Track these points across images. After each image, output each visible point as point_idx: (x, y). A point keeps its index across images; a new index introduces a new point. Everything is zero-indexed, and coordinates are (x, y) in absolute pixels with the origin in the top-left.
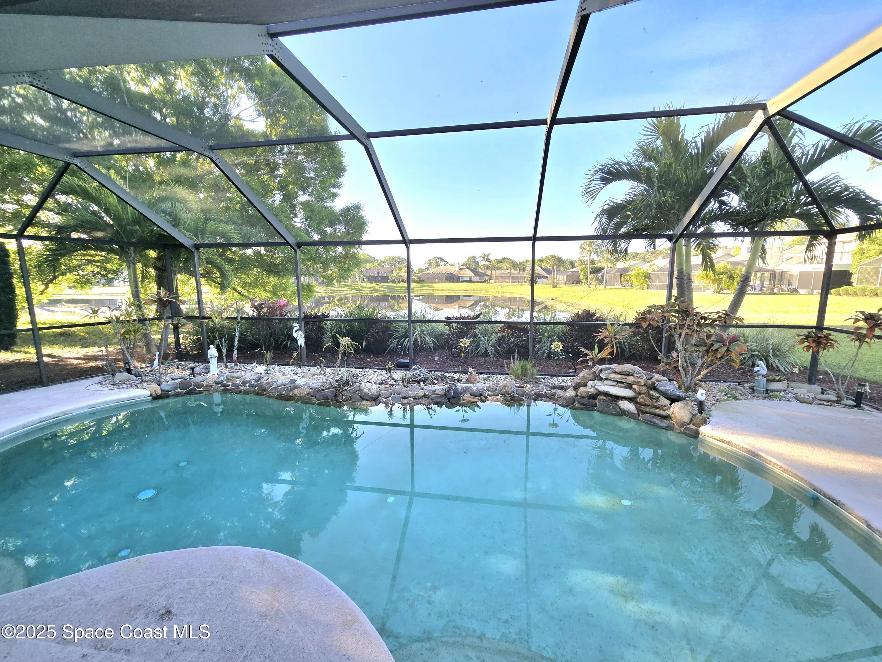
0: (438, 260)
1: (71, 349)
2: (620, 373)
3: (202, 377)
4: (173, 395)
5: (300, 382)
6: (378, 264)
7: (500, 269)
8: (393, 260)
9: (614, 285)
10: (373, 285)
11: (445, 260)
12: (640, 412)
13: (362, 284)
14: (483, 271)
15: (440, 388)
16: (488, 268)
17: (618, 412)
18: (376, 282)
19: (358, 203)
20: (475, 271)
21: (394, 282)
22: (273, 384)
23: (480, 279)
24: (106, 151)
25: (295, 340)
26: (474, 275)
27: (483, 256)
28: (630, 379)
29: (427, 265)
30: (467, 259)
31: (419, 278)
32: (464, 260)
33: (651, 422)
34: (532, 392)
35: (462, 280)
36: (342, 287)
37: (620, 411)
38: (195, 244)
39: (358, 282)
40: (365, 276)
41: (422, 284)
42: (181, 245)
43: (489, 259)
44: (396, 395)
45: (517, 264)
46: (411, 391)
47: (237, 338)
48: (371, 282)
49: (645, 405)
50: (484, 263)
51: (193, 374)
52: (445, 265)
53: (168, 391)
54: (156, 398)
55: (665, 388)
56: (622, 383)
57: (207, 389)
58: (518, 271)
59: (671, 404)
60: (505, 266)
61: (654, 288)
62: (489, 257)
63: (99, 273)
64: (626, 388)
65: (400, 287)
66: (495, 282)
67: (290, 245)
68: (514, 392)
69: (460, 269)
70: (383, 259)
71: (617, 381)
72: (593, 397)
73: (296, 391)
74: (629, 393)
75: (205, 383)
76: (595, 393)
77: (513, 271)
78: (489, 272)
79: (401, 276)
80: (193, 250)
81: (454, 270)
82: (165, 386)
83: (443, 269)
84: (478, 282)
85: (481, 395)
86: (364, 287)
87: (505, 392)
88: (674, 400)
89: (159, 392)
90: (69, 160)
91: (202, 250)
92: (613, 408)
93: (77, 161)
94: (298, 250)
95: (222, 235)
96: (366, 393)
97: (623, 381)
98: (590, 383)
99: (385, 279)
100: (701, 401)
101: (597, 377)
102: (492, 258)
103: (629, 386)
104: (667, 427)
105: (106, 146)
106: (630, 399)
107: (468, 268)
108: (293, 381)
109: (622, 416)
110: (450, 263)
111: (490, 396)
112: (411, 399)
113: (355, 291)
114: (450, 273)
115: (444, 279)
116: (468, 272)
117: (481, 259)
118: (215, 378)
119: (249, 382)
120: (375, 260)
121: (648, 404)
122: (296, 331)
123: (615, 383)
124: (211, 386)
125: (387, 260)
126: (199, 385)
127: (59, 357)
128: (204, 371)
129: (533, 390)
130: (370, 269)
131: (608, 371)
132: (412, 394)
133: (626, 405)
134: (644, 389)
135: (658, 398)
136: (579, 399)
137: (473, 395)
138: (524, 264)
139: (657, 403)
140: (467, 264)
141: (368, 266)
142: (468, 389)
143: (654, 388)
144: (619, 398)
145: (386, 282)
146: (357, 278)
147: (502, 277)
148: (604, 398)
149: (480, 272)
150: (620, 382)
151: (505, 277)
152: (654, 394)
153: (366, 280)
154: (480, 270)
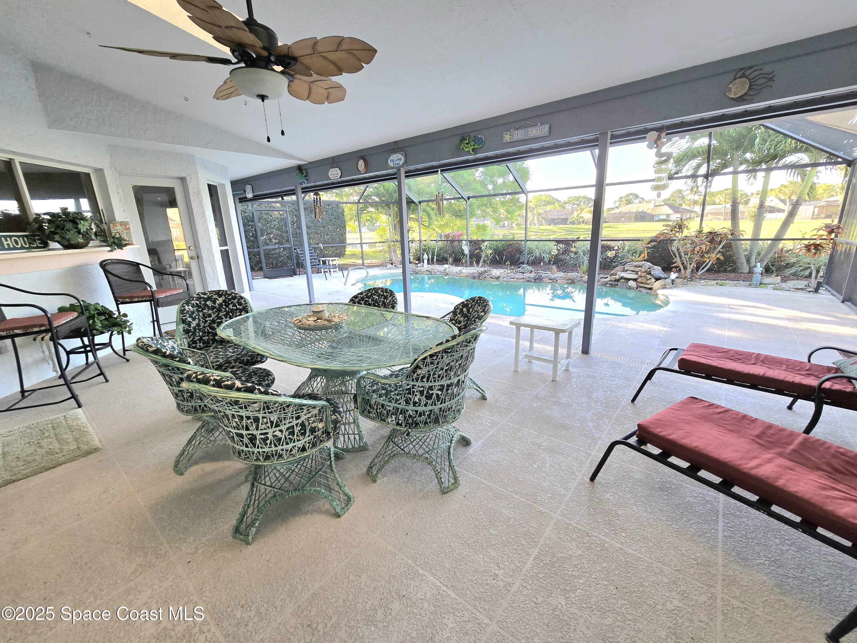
0: (631, 197)
2: (636, 266)
3: (421, 268)
5: (464, 271)
6: (560, 206)
7: (713, 203)
8: (577, 201)
10: (551, 227)
11: (641, 196)
12: (638, 287)
13: (540, 227)
14: (688, 208)
15: (532, 275)
16: (695, 203)
18: (555, 224)
20: (677, 209)
21: (573, 223)
22: (450, 272)
26: (673, 213)
28: (637, 269)
29: (617, 204)
30: (671, 193)
33: (641, 291)
35: (656, 219)
37: (628, 287)
38: (420, 201)
39: (535, 225)
40: (543, 218)
42: (413, 202)
44: (508, 277)
46: (517, 275)
47: (436, 250)
48: (550, 225)
52: (640, 202)
55: (655, 273)
57: (423, 273)
59: (655, 282)
63: (369, 220)
65: (579, 229)
67: (464, 198)
69: (656, 206)
70: (566, 199)
72: (617, 280)
73: (462, 274)
74: (634, 276)
75: (422, 271)
76: (619, 278)
79: (582, 217)
80: (418, 204)
81: (648, 208)
83: (635, 207)
85: (554, 279)
86: (542, 230)
88: (657, 279)
92: (626, 285)
94: (468, 201)
96: (493, 276)
97: (635, 270)
98: (618, 273)
99: (564, 221)
101: (624, 270)
103: (636, 273)
104: (647, 293)
106: (635, 280)
107: (666, 204)
108: (461, 271)
109: (629, 289)
110: (646, 199)
114: (642, 212)
115: (633, 219)
116: (666, 210)
117: (688, 192)
118: (426, 269)
120: (557, 200)
121: (643, 282)
122: (464, 246)
123: (632, 272)
125: (571, 201)
126: (420, 271)
130: (550, 211)
131: (630, 266)
132: (516, 277)
133: (632, 283)
134: (644, 274)
135: (650, 279)
136: (610, 282)
137: (550, 279)
138: (748, 196)
139: (648, 282)
140: (669, 199)
141: (549, 208)
142: (548, 276)
143: (650, 273)
144: (629, 279)
145: (566, 224)
146: (536, 221)
147: (712, 214)
148: (623, 281)
149: (684, 209)
150: (633, 271)
151: (717, 214)
152: (649, 276)
153: (544, 222)
154: (684, 206)
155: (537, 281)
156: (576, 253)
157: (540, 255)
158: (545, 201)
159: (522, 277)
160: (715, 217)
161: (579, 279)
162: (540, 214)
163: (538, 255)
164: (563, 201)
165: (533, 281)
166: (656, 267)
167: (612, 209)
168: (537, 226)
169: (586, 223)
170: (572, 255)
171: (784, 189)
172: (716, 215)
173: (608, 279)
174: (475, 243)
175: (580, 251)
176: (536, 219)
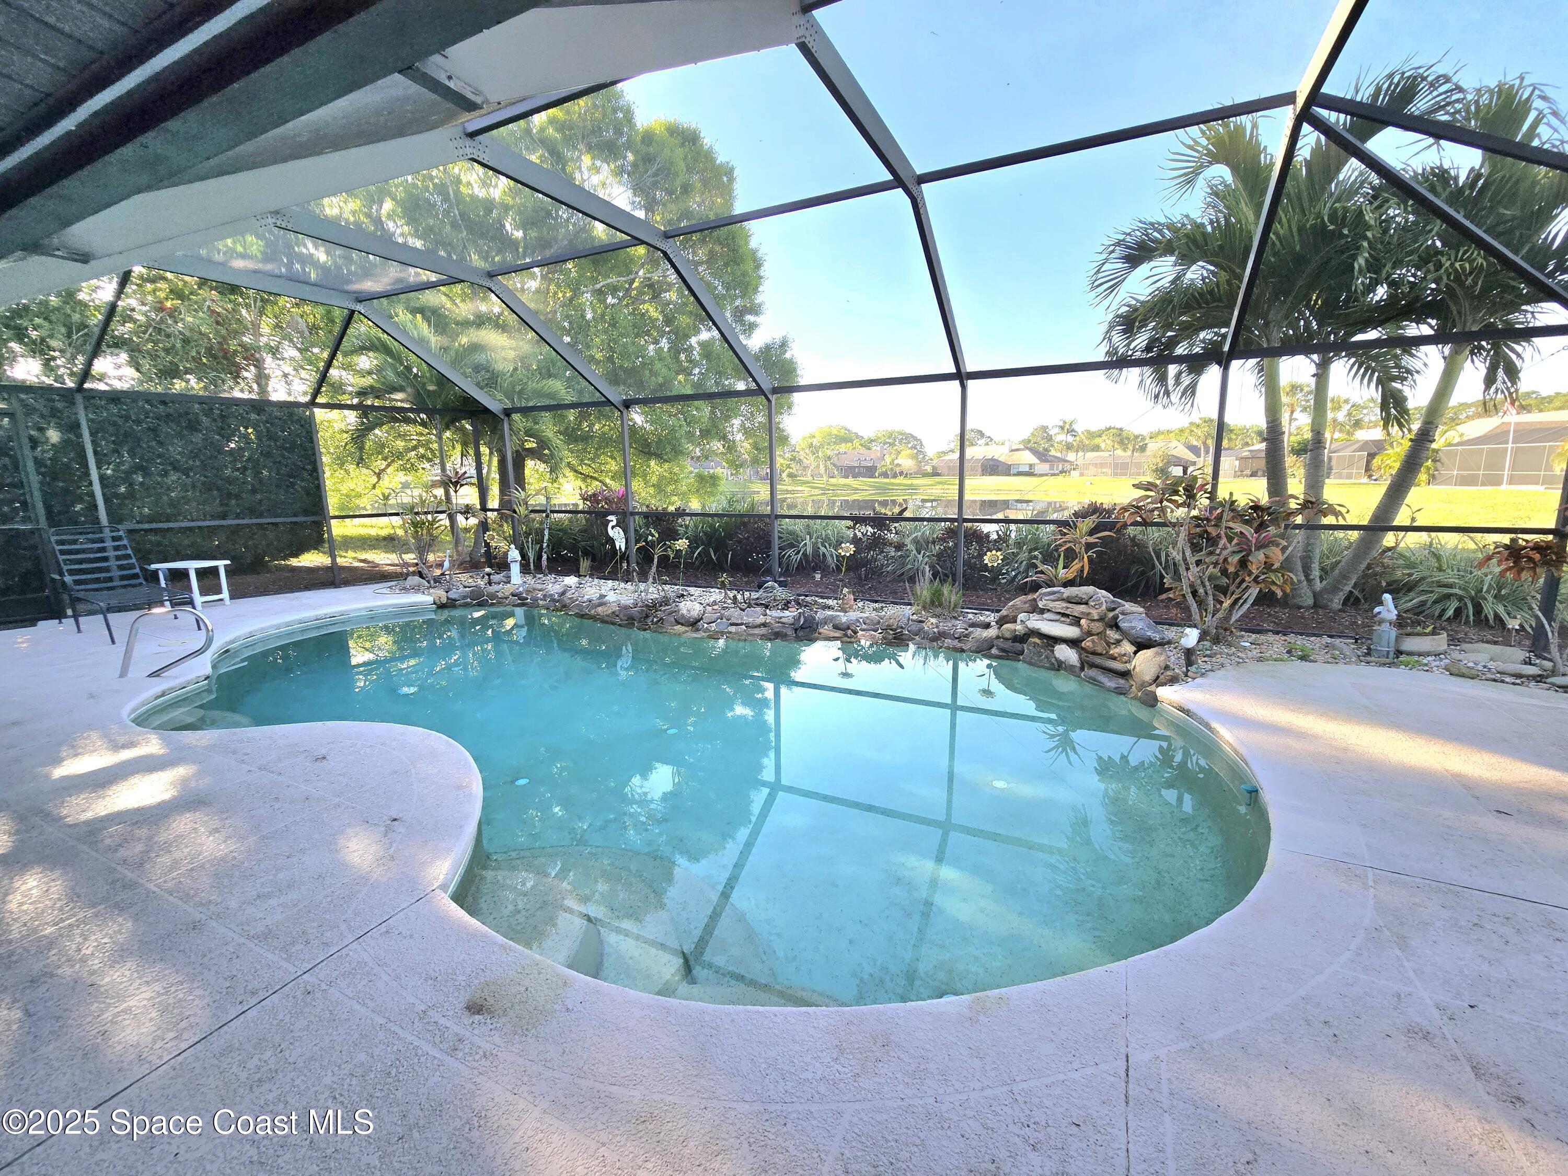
0: (972, 435)
1: (388, 555)
2: (1069, 600)
3: (499, 587)
4: (460, 606)
5: (611, 597)
6: (861, 445)
7: (1096, 448)
8: (889, 438)
9: (1349, 476)
10: (850, 481)
11: (987, 434)
12: (1086, 665)
13: (831, 480)
14: (1059, 455)
15: (789, 615)
16: (1069, 447)
17: (1053, 664)
18: (855, 476)
19: (784, 337)
20: (1043, 456)
21: (885, 475)
22: (577, 600)
23: (1052, 468)
24: (392, 290)
25: (611, 541)
26: (1039, 462)
27: (1061, 424)
28: (1079, 609)
30: (1032, 430)
31: (934, 468)
32: (1026, 435)
33: (1095, 680)
34: (935, 630)
35: (1014, 471)
36: (797, 485)
37: (1056, 663)
38: (505, 409)
39: (823, 476)
40: (834, 465)
41: (938, 479)
42: (486, 410)
43: (1073, 430)
44: (724, 620)
45: (1128, 439)
46: (747, 616)
47: (546, 537)
48: (846, 477)
49: (1094, 653)
50: (1061, 437)
51: (490, 583)
52: (987, 444)
53: (455, 600)
54: (441, 606)
55: (1129, 625)
56: (1067, 616)
57: (500, 601)
58: (1130, 453)
59: (1135, 653)
60: (1104, 442)
61: (1447, 481)
62: (1074, 427)
64: (1072, 625)
65: (897, 484)
66: (1082, 475)
67: (613, 405)
68: (902, 628)
69: (1012, 451)
71: (1059, 613)
72: (1021, 639)
73: (600, 609)
74: (1071, 632)
75: (500, 595)
76: (1023, 632)
77: (1119, 452)
78: (1071, 456)
79: (899, 466)
80: (502, 417)
81: (1000, 453)
82: (452, 595)
83: (983, 451)
84: (1046, 475)
85: (848, 628)
86: (834, 485)
87: (888, 626)
88: (1142, 645)
89: (444, 600)
90: (353, 306)
91: (516, 417)
92: (1047, 657)
93: (359, 307)
94: (625, 412)
95: (551, 396)
96: (683, 615)
97: (1068, 612)
98: (1022, 616)
99: (870, 471)
100: (1188, 650)
101: (1035, 609)
102: (1079, 428)
103: (1076, 622)
104: (1116, 688)
105: (394, 284)
106: (1073, 643)
107: (1027, 448)
108: (602, 596)
109: (1058, 670)
110: (995, 439)
111: (862, 630)
112: (744, 627)
113: (817, 492)
114: (992, 459)
115: (979, 470)
116: (1028, 458)
117: (1057, 430)
119: (551, 595)
120: (857, 436)
121: (1099, 651)
122: (613, 527)
123: (1058, 617)
124: (506, 598)
125: (879, 438)
126: (493, 596)
127: (372, 562)
128: (504, 580)
129: (937, 627)
130: (845, 453)
131: (1052, 597)
132: (746, 619)
133: (1065, 653)
134: (1097, 627)
135: (1118, 642)
136: (1000, 643)
137: (836, 627)
138: (1143, 439)
139: (1114, 651)
140: (1029, 441)
141: (843, 448)
142: (832, 618)
143: (1115, 625)
144: (1056, 640)
145: (872, 476)
146: (822, 469)
147: (1096, 465)
148: (1037, 640)
149: (1053, 456)
150: (1064, 615)
151: (1102, 465)
152: (1113, 635)
153: (836, 473)
154: (1053, 453)
155: (801, 633)
156: (899, 547)
157: (816, 550)
158: (836, 435)
159: (762, 619)
160: (1100, 470)
161: (914, 627)
162: (829, 458)
163: (809, 550)
164: (866, 437)
165: (790, 632)
166: (1128, 606)
167: (945, 453)
168: (825, 478)
169: (906, 476)
170: (892, 552)
171: (1196, 430)
172: (1102, 467)
173: (992, 632)
174: (657, 517)
175: (908, 541)
176: (822, 467)
